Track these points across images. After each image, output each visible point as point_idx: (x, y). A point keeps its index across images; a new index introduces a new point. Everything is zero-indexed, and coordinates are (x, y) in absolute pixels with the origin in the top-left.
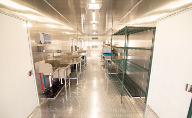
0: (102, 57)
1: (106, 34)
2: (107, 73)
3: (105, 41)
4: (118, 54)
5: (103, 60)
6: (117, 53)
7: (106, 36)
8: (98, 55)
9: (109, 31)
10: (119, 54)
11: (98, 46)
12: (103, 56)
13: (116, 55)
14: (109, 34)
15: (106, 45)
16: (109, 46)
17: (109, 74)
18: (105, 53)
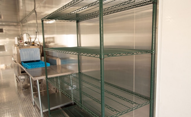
0: (18, 70)
1: (22, 22)
2: (39, 111)
3: (22, 35)
4: (56, 61)
5: (23, 77)
6: (54, 59)
7: (23, 26)
8: (9, 65)
9: (28, 16)
10: (59, 62)
11: (6, 48)
12: (21, 68)
13: (53, 63)
14: (29, 22)
15: (26, 43)
16: (33, 45)
17: (43, 113)
18: (25, 62)
